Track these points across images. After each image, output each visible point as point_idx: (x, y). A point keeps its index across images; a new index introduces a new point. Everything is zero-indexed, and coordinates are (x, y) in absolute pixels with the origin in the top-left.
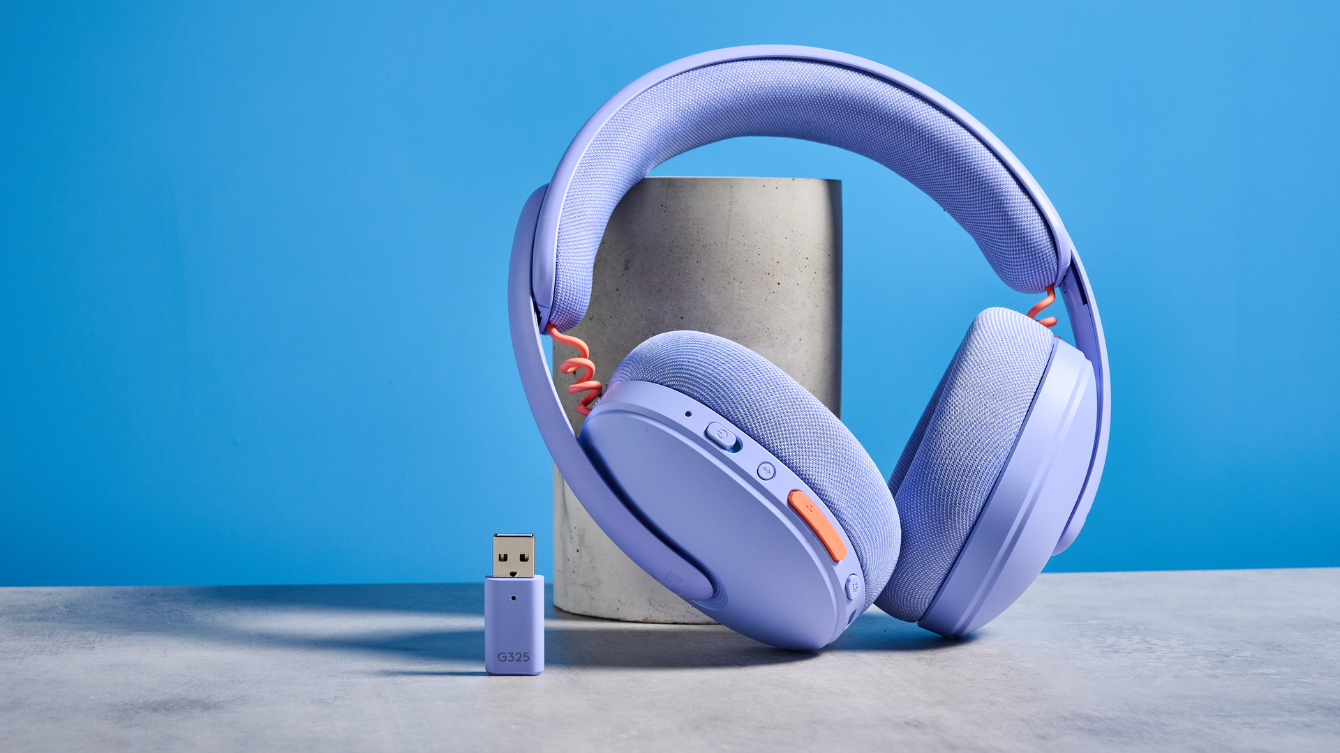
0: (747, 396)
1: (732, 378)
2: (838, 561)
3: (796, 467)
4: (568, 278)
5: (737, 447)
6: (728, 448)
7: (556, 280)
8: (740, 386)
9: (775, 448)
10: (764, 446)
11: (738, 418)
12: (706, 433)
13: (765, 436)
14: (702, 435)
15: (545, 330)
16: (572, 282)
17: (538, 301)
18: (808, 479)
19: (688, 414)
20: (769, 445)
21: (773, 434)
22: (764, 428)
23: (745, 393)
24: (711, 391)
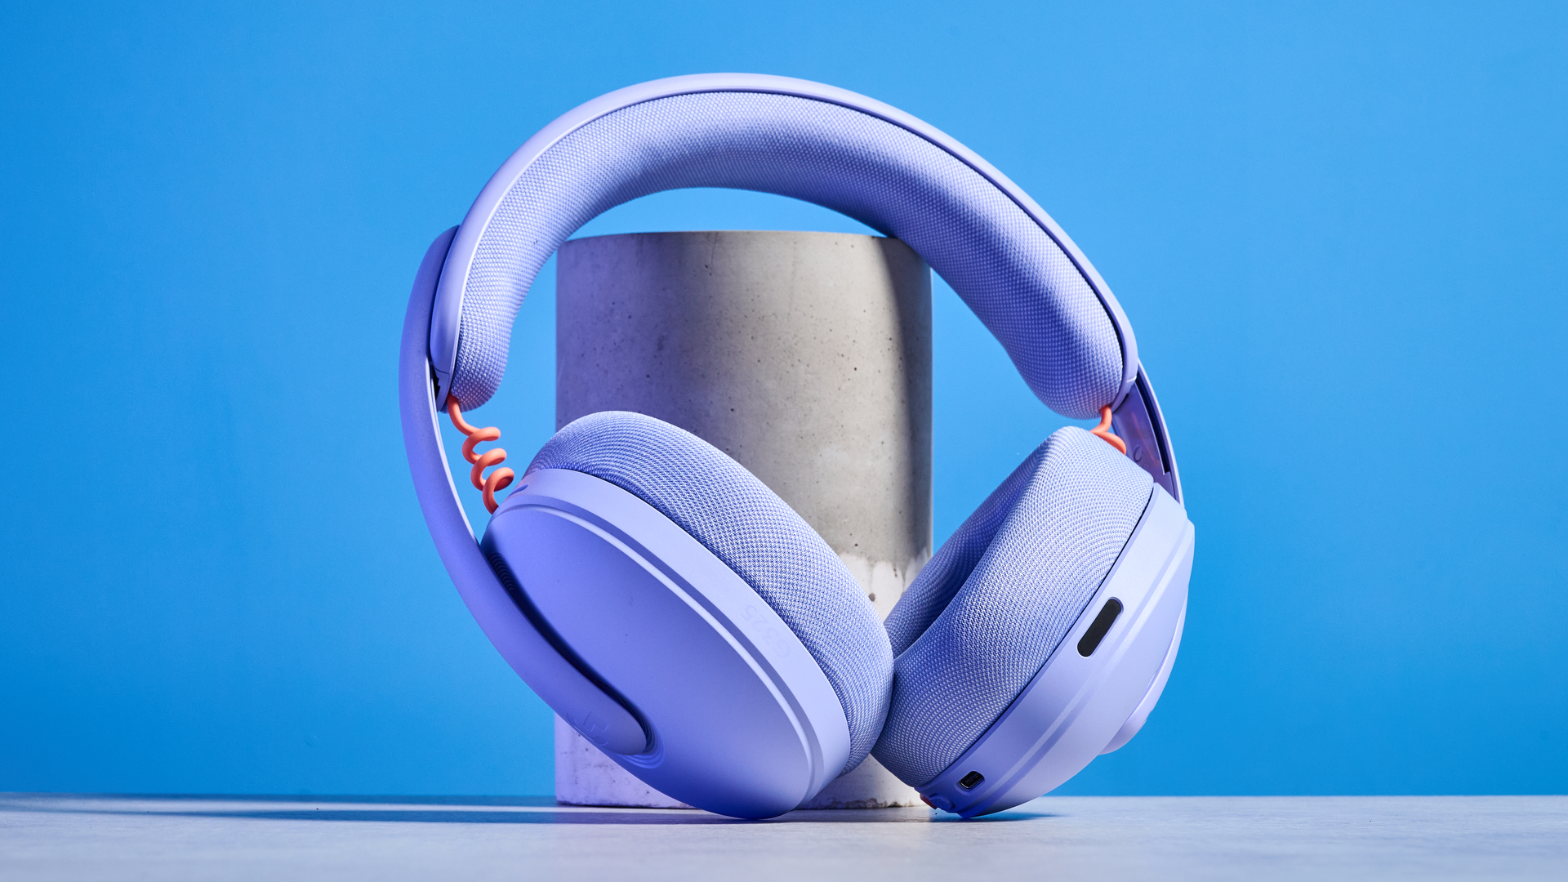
15: (445, 406)
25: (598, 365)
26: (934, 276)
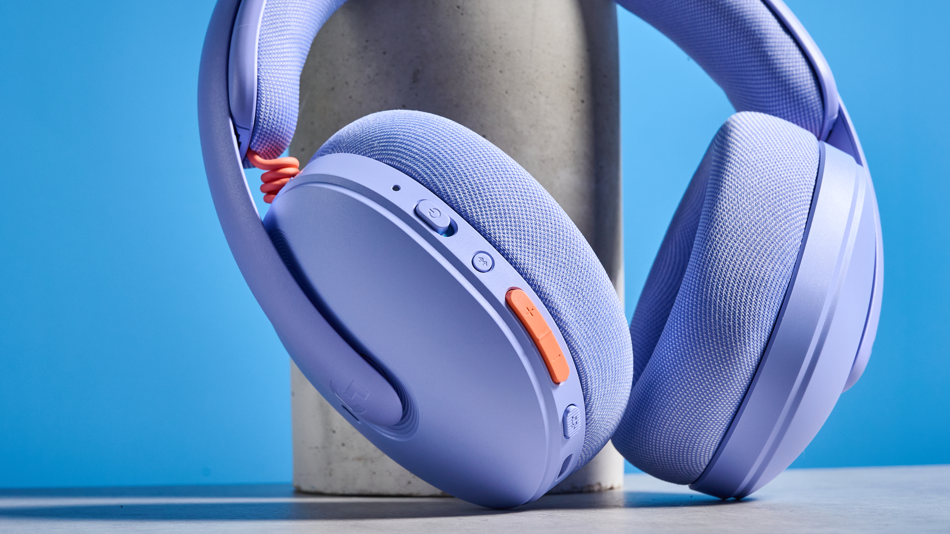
0: (469, 177)
1: (454, 156)
2: (558, 383)
3: (520, 264)
4: (273, 94)
5: (451, 230)
6: (441, 230)
7: (258, 96)
8: (462, 166)
9: (497, 239)
10: (484, 236)
11: (456, 199)
12: (416, 212)
13: (486, 224)
14: (411, 214)
16: (277, 99)
17: (238, 123)
18: (533, 280)
19: (396, 188)
20: (490, 234)
21: (495, 223)
22: (487, 214)
23: (468, 174)
24: (427, 167)
25: (351, 97)
26: (622, 13)
